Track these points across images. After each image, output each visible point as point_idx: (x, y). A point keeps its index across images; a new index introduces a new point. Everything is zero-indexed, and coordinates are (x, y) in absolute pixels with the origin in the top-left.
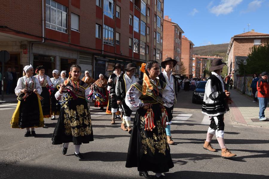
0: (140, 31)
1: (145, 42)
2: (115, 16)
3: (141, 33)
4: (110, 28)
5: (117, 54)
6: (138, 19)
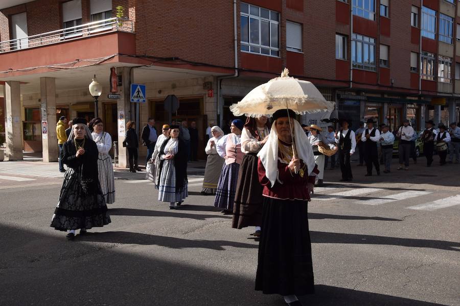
0: (437, 35)
1: (452, 57)
2: (377, 15)
3: (441, 38)
4: (366, 39)
5: (383, 86)
6: (433, 13)
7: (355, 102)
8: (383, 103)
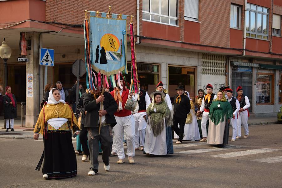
4: (260, 9)
7: (248, 69)
8: (275, 71)
